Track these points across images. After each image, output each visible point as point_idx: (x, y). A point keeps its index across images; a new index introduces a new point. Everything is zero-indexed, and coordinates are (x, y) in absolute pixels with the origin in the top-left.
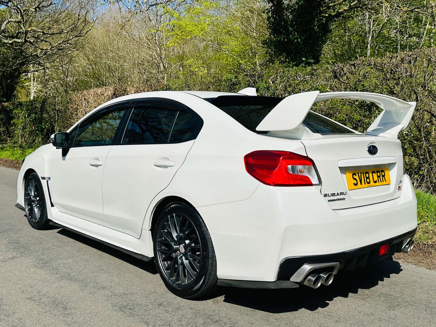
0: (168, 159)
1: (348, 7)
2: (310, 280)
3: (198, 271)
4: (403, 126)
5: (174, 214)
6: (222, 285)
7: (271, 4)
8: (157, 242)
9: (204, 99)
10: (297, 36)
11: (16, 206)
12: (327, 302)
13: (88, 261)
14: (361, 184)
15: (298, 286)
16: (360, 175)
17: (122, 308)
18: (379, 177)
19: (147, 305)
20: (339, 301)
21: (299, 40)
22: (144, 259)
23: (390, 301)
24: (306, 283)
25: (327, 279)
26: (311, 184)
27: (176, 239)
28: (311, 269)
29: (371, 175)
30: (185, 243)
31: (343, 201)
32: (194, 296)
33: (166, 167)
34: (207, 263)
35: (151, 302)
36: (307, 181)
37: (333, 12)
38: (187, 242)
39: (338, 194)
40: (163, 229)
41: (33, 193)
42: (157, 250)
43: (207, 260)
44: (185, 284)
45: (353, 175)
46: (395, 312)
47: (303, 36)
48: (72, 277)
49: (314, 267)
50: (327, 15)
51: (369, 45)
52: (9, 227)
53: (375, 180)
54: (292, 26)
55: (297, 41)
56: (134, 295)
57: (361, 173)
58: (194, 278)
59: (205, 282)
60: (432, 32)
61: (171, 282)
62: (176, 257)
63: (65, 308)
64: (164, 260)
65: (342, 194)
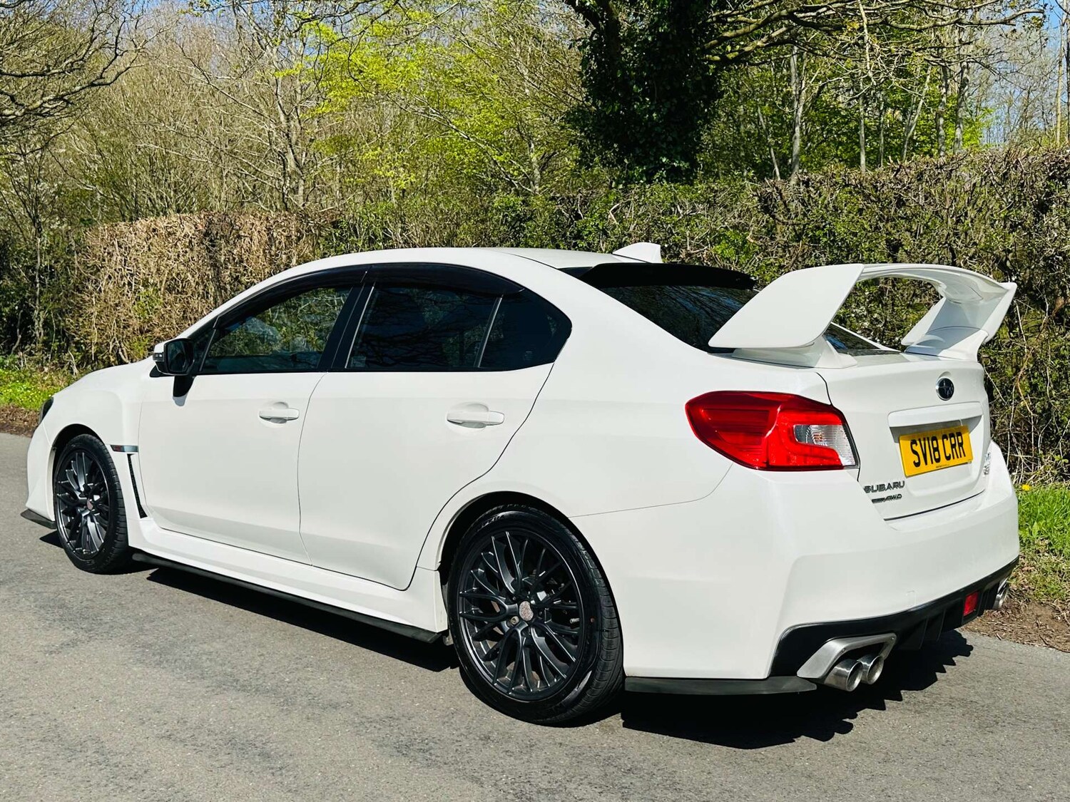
0: (487, 409)
1: (764, 39)
2: (839, 674)
3: (574, 660)
4: (987, 334)
5: (507, 534)
6: (638, 690)
7: (592, 28)
8: (461, 598)
9: (561, 270)
10: (651, 105)
11: (23, 515)
12: (847, 720)
13: (261, 646)
14: (926, 464)
15: (815, 687)
16: (922, 442)
17: (402, 750)
18: (953, 446)
19: (457, 741)
20: (870, 719)
21: (654, 115)
22: (421, 637)
23: (976, 714)
24: (827, 681)
25: (872, 670)
26: (840, 467)
27: (512, 590)
28: (845, 649)
29: (940, 441)
30: (537, 599)
31: (899, 500)
32: (563, 716)
33: (481, 425)
34: (597, 640)
35: (462, 734)
36: (830, 459)
37: (731, 52)
38: (542, 595)
39: (889, 486)
40: (475, 567)
41: (82, 484)
42: (461, 615)
43: (597, 634)
44: (535, 690)
45: (912, 444)
46: (997, 737)
47: (664, 107)
48: (246, 683)
49: (851, 646)
50: (717, 58)
51: (797, 129)
52: (19, 569)
53: (948, 455)
54: (640, 82)
55: (651, 118)
56: (413, 719)
57: (924, 440)
58: (565, 676)
59: (592, 684)
60: (941, 101)
61: (499, 687)
62: (513, 631)
63: (266, 756)
64: (476, 638)
65: (897, 485)
